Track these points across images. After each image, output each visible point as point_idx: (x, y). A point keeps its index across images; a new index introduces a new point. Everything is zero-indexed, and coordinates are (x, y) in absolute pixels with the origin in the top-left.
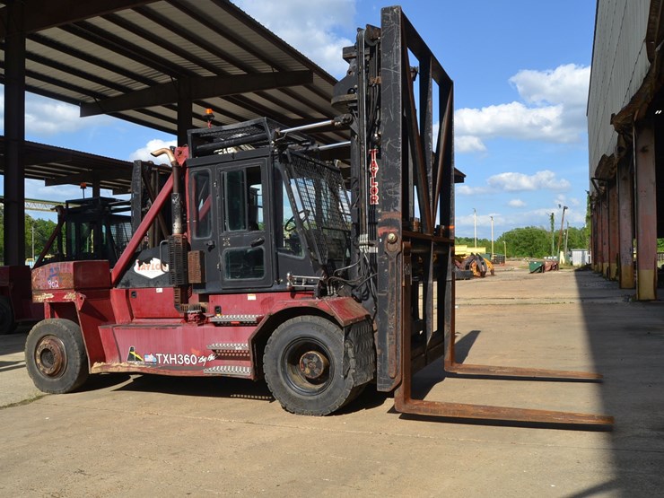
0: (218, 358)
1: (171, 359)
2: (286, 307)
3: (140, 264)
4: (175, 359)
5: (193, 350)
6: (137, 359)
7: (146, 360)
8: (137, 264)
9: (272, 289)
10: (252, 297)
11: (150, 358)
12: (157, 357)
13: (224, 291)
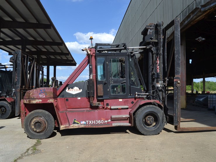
0: (112, 120)
1: (92, 122)
2: (145, 102)
3: (69, 89)
4: (94, 122)
5: (102, 118)
6: (77, 123)
7: (81, 123)
8: (67, 89)
9: (128, 97)
10: (121, 100)
11: (84, 122)
12: (86, 122)
13: (110, 98)
